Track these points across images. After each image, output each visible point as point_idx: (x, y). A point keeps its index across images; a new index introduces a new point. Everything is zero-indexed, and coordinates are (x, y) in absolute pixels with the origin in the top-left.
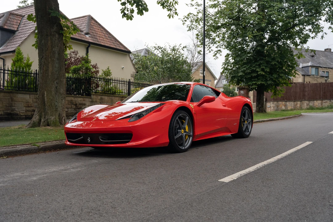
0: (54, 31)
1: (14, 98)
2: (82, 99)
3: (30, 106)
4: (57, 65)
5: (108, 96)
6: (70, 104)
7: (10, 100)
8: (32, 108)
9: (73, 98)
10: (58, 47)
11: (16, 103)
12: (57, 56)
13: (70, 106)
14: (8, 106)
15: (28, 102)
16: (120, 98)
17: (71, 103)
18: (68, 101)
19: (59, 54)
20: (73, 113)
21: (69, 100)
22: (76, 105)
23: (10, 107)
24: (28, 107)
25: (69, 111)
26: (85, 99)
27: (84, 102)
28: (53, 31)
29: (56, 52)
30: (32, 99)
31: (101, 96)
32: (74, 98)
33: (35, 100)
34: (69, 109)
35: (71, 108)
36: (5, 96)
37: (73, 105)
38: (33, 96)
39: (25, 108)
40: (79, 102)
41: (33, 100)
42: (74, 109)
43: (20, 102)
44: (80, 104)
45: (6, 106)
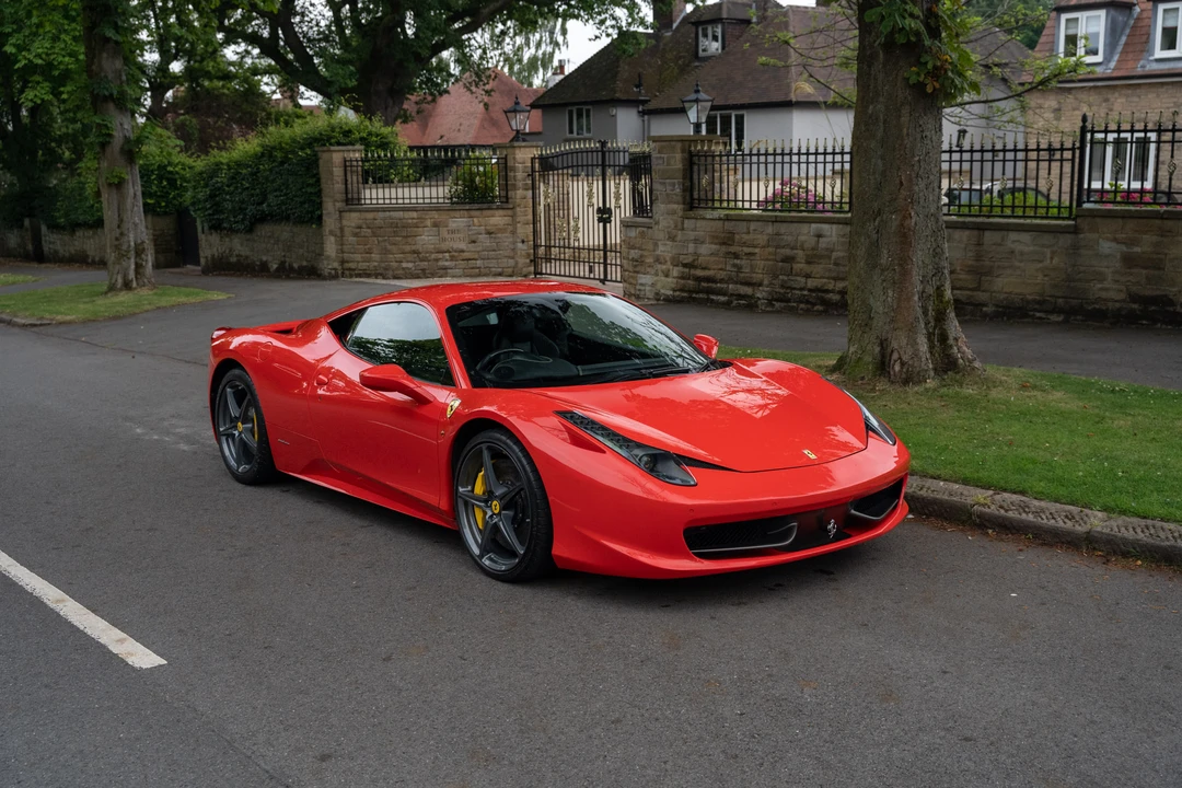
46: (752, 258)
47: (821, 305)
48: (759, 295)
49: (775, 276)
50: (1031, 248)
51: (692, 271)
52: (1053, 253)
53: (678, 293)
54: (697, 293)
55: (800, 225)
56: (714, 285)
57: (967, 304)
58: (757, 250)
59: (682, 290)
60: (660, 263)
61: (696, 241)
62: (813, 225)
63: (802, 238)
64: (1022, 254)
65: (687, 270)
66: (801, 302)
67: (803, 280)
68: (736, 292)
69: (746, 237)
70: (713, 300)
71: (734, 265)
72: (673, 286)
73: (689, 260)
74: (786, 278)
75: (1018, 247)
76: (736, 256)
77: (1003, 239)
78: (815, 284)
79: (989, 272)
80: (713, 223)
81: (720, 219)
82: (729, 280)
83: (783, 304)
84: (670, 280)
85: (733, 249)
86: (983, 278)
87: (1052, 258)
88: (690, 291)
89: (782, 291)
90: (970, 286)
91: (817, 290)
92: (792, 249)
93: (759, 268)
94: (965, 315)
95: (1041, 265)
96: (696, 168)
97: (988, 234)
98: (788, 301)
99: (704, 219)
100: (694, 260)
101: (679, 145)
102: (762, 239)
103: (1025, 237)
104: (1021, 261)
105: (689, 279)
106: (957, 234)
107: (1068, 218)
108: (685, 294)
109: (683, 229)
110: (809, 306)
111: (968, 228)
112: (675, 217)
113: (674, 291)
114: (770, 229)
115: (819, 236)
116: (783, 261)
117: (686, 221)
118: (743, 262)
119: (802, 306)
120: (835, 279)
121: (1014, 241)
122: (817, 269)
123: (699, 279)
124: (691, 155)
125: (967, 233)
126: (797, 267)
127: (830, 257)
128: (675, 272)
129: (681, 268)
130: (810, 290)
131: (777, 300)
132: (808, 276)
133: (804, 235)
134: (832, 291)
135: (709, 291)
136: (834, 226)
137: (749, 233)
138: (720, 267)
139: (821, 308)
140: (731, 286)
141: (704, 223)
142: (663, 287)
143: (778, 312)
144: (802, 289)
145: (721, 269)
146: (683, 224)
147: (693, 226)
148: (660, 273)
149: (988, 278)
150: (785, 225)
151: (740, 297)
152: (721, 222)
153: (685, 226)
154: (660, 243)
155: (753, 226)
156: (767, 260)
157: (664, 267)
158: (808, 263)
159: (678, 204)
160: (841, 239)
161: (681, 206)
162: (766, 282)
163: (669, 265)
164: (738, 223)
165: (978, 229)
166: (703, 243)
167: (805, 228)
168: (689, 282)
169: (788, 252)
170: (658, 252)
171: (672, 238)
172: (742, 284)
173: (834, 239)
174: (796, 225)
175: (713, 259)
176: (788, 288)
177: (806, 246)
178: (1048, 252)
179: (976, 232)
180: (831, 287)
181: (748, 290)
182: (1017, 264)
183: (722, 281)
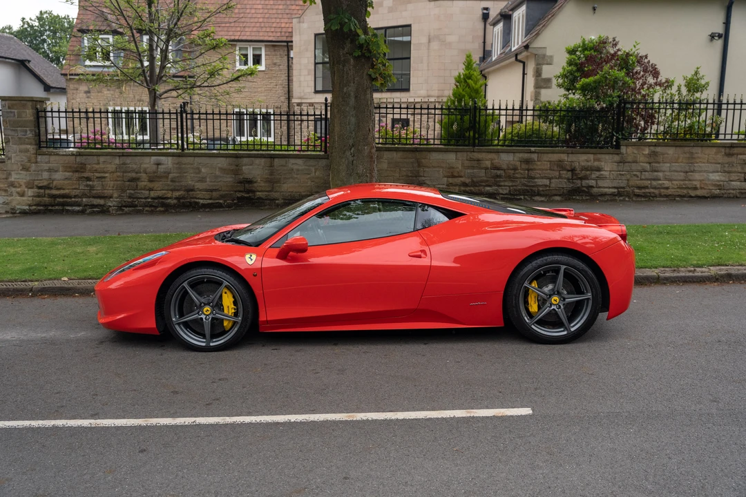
0: (347, 53)
1: (423, 160)
2: (591, 157)
3: (456, 174)
4: (353, 120)
5: (676, 146)
6: (556, 168)
7: (416, 165)
8: (462, 179)
9: (564, 157)
10: (354, 83)
11: (427, 169)
12: (352, 101)
13: (558, 174)
14: (411, 176)
15: (453, 168)
16: (723, 150)
17: (558, 166)
18: (550, 161)
19: (356, 97)
20: (563, 188)
21: (552, 159)
22: (573, 170)
23: (414, 178)
24: (453, 176)
25: (553, 185)
26: (599, 156)
27: (596, 164)
28: (343, 54)
29: (352, 94)
30: (460, 162)
31: (652, 148)
32: (568, 156)
33: (467, 163)
34: (553, 181)
35: (560, 177)
36: (405, 158)
37: (565, 172)
38: (463, 156)
39: (446, 179)
40: (583, 164)
41: (463, 164)
42: (568, 179)
43: (434, 167)
44: (586, 169)
45: (407, 176)
46: (103, 180)
47: (162, 207)
48: (110, 204)
49: (123, 191)
50: (303, 167)
51: (47, 191)
52: (316, 170)
53: (34, 207)
54: (52, 206)
55: (143, 158)
56: (69, 200)
57: (266, 199)
58: (107, 175)
59: (37, 205)
60: (15, 187)
61: (50, 170)
62: (153, 158)
63: (144, 166)
64: (298, 170)
65: (42, 191)
66: (147, 206)
67: (147, 192)
68: (90, 204)
69: (97, 166)
70: (68, 210)
71: (87, 186)
72: (29, 203)
73: (45, 183)
74: (132, 192)
75: (295, 167)
76: (88, 179)
77: (286, 163)
78: (156, 194)
79: (278, 181)
80: (65, 158)
81: (73, 155)
82: (84, 195)
83: (131, 209)
84: (24, 198)
85: (85, 175)
86: (275, 185)
87: (315, 172)
88: (45, 205)
89: (130, 200)
90: (267, 189)
91: (159, 198)
92: (137, 173)
93: (110, 186)
94: (266, 206)
95: (309, 176)
96: (42, 120)
97: (276, 160)
98: (136, 206)
99: (58, 155)
100: (49, 184)
101: (30, 104)
102: (111, 167)
103: (300, 161)
104: (297, 175)
105: (45, 196)
106: (257, 161)
107: (320, 151)
108: (42, 208)
109: (36, 162)
110: (153, 208)
111: (265, 157)
112: (28, 154)
113: (30, 206)
114: (117, 161)
115: (158, 164)
116: (129, 181)
117: (39, 157)
118: (95, 183)
119: (147, 209)
120: (172, 190)
121: (293, 164)
122: (156, 185)
123: (54, 197)
124: (38, 112)
125: (263, 160)
126: (141, 184)
127: (167, 177)
128: (30, 192)
129: (36, 190)
130: (152, 198)
131: (126, 206)
132: (150, 190)
133: (146, 163)
134: (170, 198)
135: (63, 204)
136: (170, 158)
137: (99, 164)
138: (74, 187)
139: (162, 209)
140: (84, 200)
141: (57, 158)
142: (18, 204)
143: (126, 214)
144: (146, 198)
145: (75, 189)
146: (36, 158)
147: (47, 160)
148: (14, 194)
149: (279, 185)
150: (130, 158)
151: (93, 206)
152: (74, 157)
153: (39, 160)
154: (13, 173)
155: (102, 159)
156: (116, 180)
157: (19, 189)
158: (150, 181)
159: (31, 144)
160: (175, 166)
161: (35, 147)
162: (115, 195)
163: (24, 188)
164: (89, 157)
165: (271, 158)
166: (56, 171)
167: (147, 159)
168: (45, 199)
169: (134, 175)
170: (12, 179)
171: (25, 169)
172: (94, 197)
173: (170, 165)
174: (139, 157)
175: (66, 182)
176: (134, 198)
177: (148, 170)
178: (313, 169)
179: (269, 160)
180: (169, 195)
181: (101, 202)
182: (296, 176)
183: (75, 197)
